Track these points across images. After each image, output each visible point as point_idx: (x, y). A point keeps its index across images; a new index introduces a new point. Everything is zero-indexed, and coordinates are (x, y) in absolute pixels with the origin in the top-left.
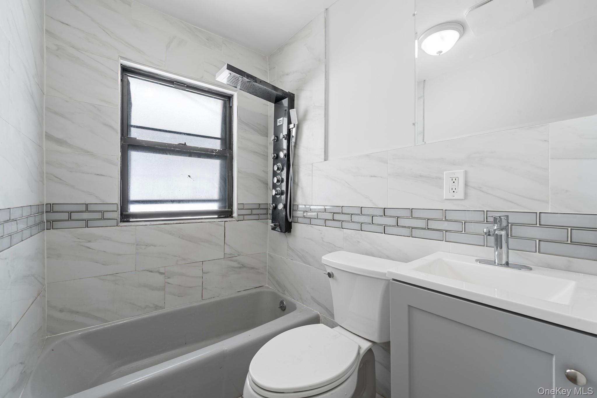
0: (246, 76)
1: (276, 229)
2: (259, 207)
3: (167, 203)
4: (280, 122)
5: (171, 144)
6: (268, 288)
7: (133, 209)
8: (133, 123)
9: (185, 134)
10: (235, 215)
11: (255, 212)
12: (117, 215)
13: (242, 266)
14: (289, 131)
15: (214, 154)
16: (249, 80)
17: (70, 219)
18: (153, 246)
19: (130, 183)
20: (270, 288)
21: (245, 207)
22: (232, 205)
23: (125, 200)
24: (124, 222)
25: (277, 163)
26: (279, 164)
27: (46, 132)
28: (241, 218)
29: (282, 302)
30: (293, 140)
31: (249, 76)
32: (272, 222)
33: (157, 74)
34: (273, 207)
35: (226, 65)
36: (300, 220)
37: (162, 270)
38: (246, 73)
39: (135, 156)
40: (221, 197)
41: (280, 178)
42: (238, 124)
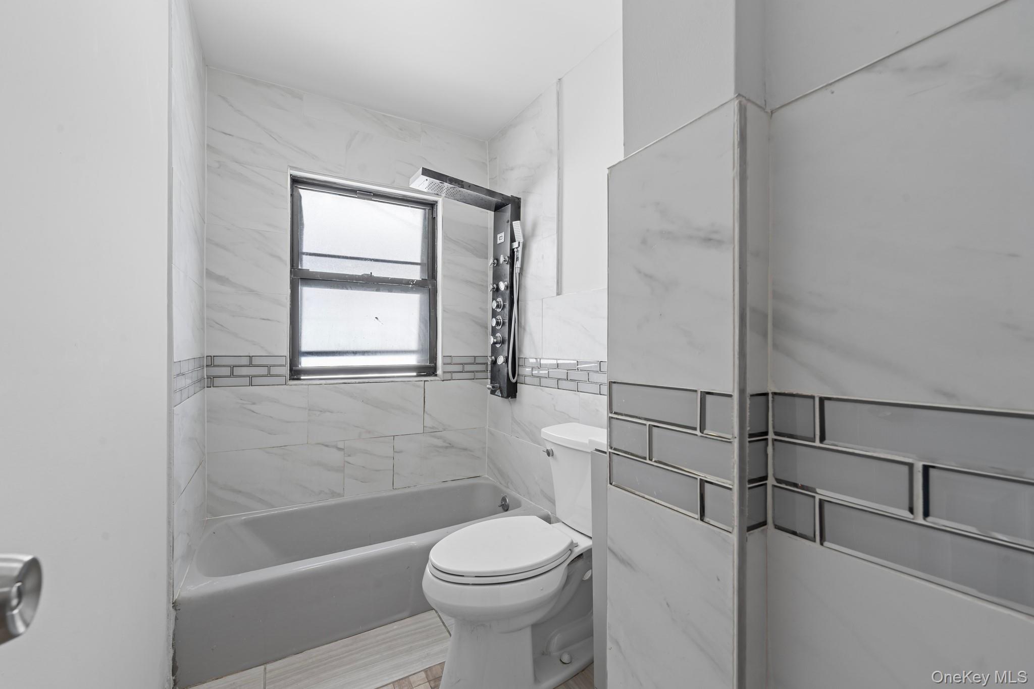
0: (448, 181)
1: (496, 393)
2: (475, 360)
3: (347, 355)
4: (501, 238)
5: (353, 275)
6: (487, 479)
7: (306, 362)
8: (305, 250)
9: (371, 260)
10: (439, 372)
11: (468, 368)
12: (286, 371)
13: (449, 445)
14: (512, 251)
15: (411, 286)
16: (454, 186)
17: (232, 375)
18: (329, 411)
19: (301, 328)
20: (490, 479)
21: (454, 362)
22: (436, 358)
23: (295, 352)
24: (294, 379)
25: (498, 297)
26: (500, 299)
27: (206, 269)
28: (448, 376)
29: (504, 499)
30: (518, 265)
31: (453, 181)
32: (491, 383)
33: (335, 183)
34: (492, 361)
35: (421, 170)
36: (528, 380)
37: (341, 445)
38: (449, 176)
39: (308, 293)
40: (421, 346)
41: (500, 320)
42: (444, 242)
